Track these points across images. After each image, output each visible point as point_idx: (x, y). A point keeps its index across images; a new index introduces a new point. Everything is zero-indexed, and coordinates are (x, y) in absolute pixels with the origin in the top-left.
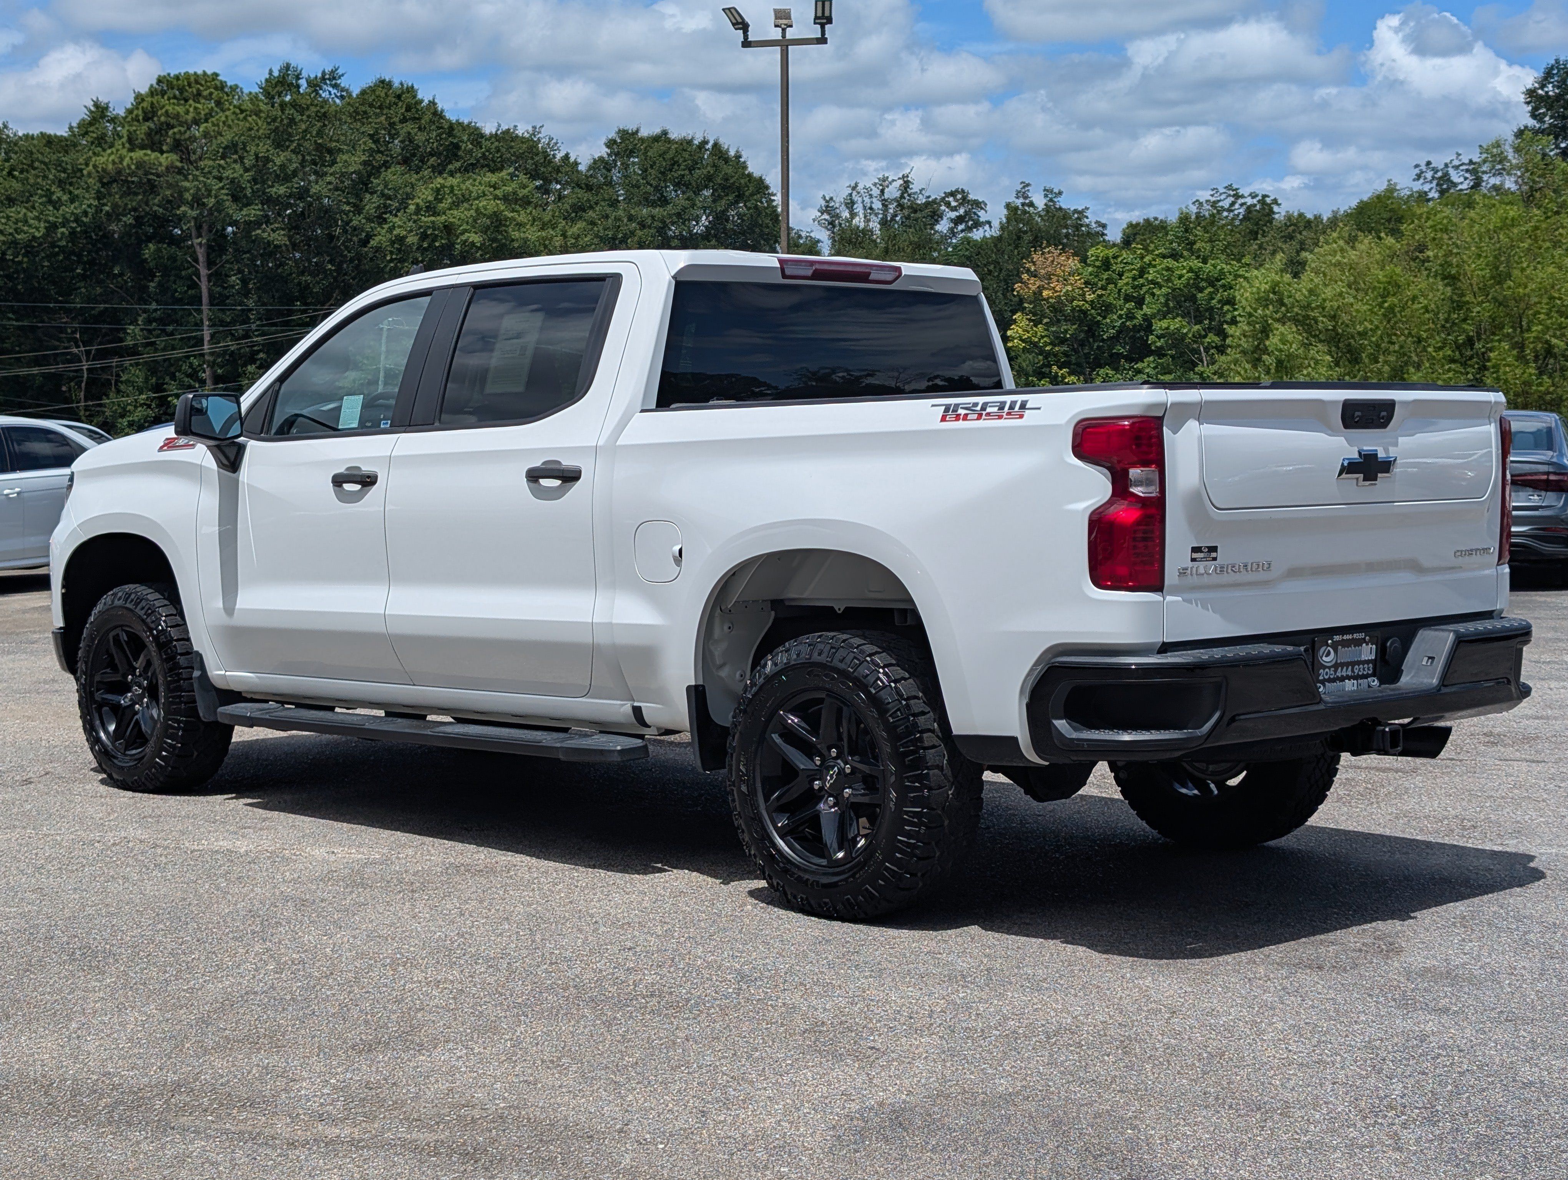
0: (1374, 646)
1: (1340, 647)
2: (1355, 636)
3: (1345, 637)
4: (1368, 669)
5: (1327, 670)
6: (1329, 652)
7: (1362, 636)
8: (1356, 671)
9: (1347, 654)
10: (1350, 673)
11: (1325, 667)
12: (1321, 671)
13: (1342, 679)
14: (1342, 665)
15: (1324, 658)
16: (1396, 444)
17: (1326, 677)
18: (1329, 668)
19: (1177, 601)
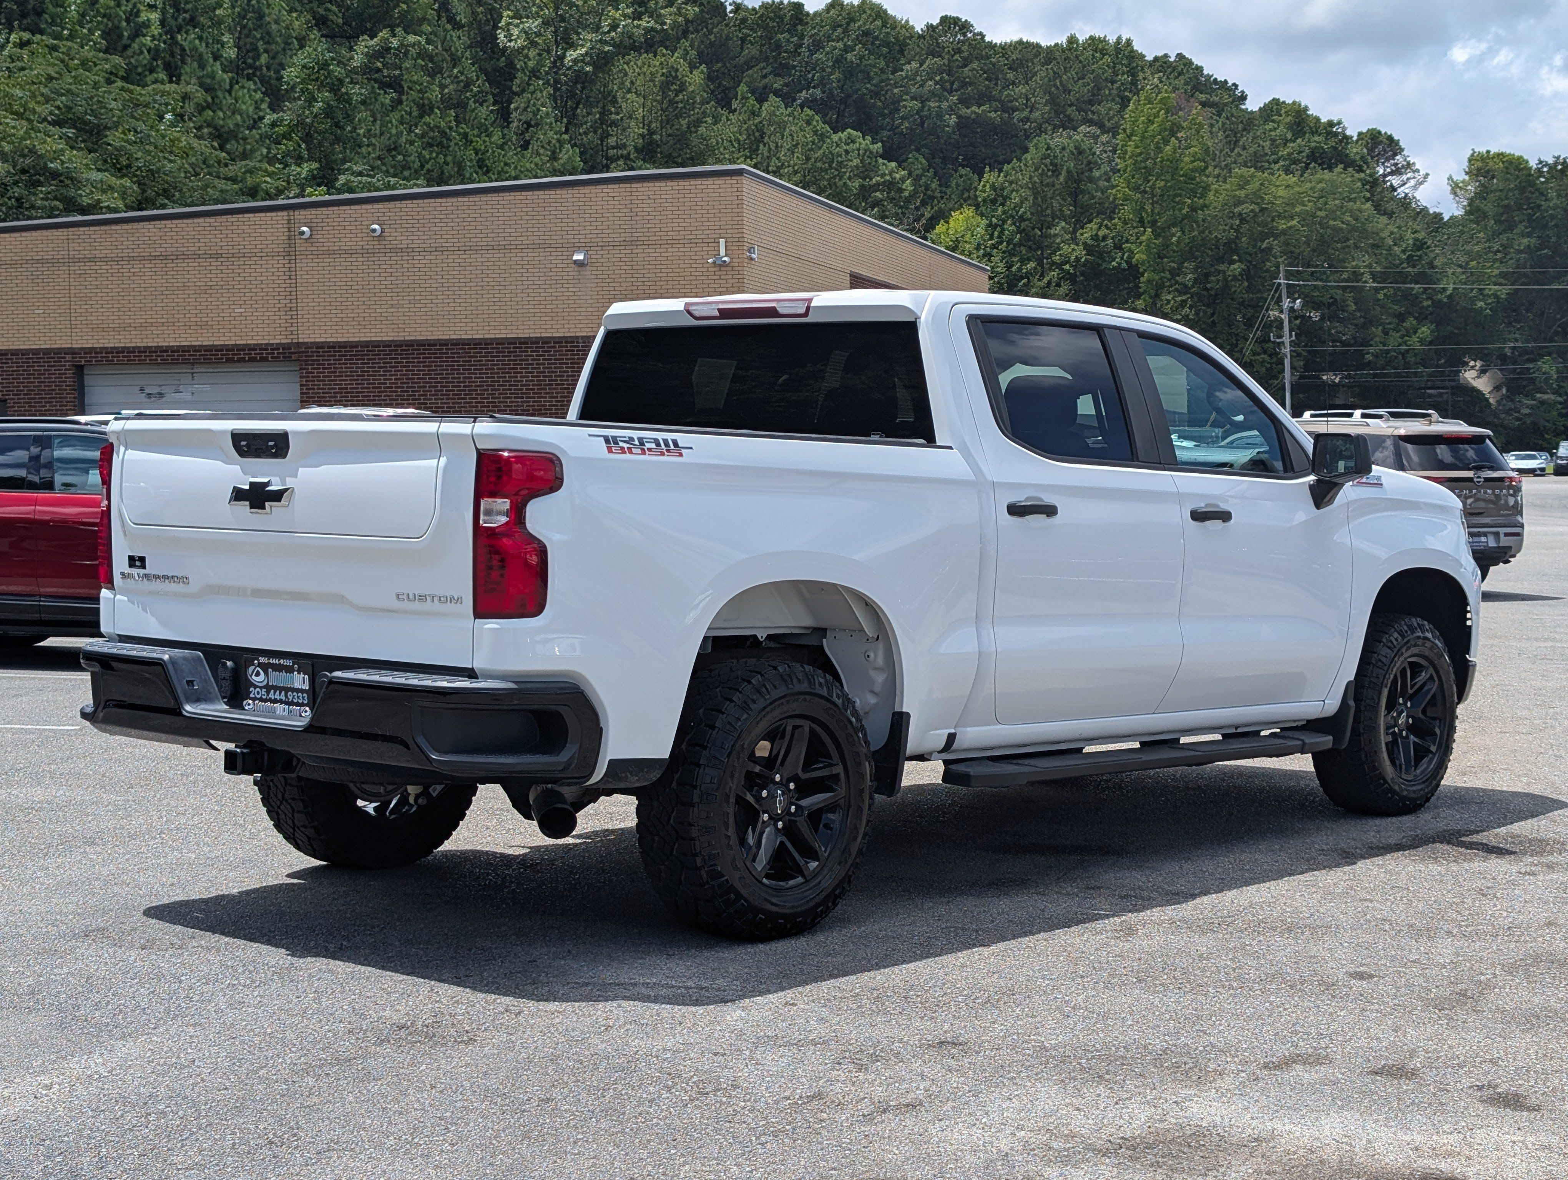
0: (306, 677)
1: (270, 670)
2: (282, 661)
3: (271, 661)
4: (303, 698)
5: (258, 689)
6: (258, 671)
7: (289, 663)
8: (291, 698)
9: (278, 678)
10: (284, 698)
11: (256, 687)
12: (252, 689)
13: (275, 701)
14: (276, 688)
15: (253, 677)
16: (295, 476)
17: (258, 696)
18: (261, 688)
19: (124, 601)
